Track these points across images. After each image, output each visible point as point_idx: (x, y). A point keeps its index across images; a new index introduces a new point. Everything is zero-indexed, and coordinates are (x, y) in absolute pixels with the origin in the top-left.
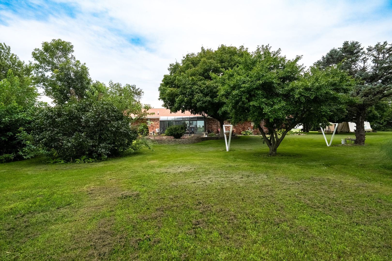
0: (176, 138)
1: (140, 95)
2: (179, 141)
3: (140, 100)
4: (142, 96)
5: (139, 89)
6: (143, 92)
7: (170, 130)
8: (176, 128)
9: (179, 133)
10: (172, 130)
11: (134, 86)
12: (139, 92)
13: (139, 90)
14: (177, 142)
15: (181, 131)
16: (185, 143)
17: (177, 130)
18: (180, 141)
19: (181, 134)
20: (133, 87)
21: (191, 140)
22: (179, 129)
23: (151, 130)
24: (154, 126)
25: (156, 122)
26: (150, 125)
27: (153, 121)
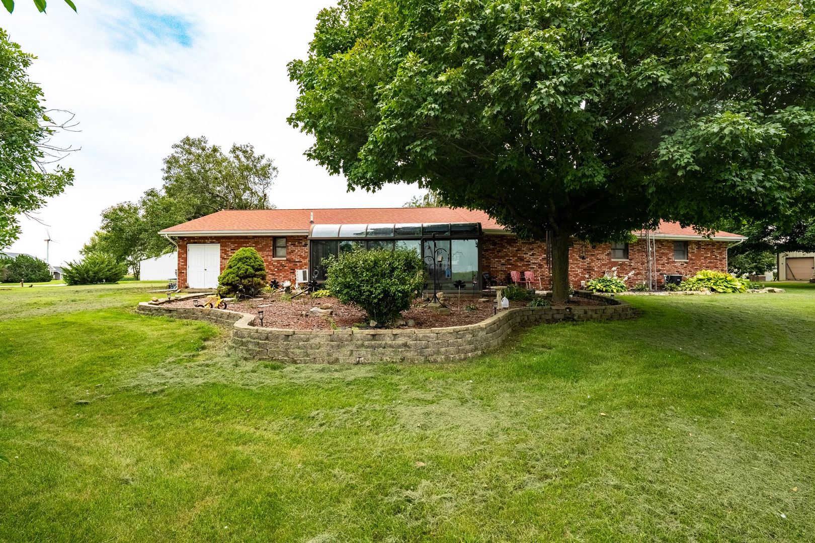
0: (382, 325)
1: (269, 177)
2: (400, 341)
3: (266, 192)
4: (273, 180)
5: (262, 157)
6: (274, 169)
7: (345, 276)
8: (376, 263)
9: (393, 289)
10: (356, 275)
11: (248, 149)
12: (263, 169)
13: (264, 162)
14: (389, 350)
15: (403, 282)
16: (438, 353)
17: (383, 275)
18: (405, 345)
19: (405, 294)
20: (245, 152)
21: (469, 337)
22: (393, 270)
23: (287, 274)
24: (298, 262)
25: (303, 249)
26: (285, 259)
27: (294, 245)
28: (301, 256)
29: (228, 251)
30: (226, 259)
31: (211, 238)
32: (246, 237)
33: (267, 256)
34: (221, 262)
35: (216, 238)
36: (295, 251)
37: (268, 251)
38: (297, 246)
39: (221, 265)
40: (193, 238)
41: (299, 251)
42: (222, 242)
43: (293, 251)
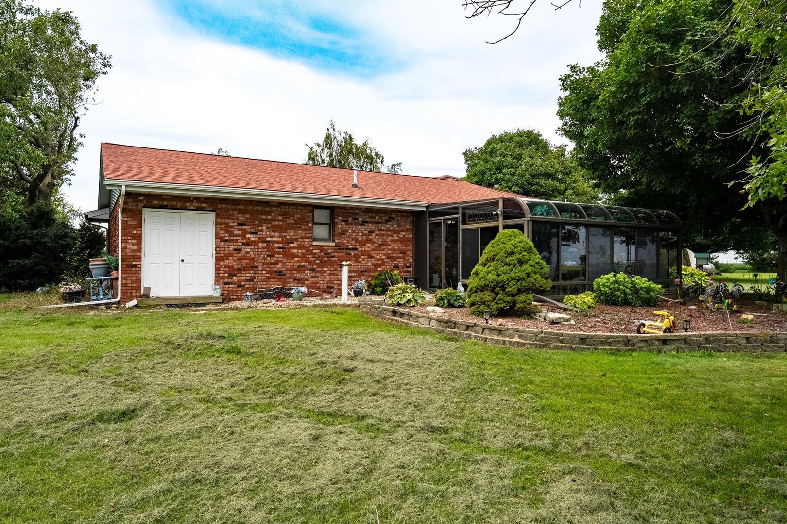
23: (336, 269)
24: (352, 249)
25: (359, 229)
26: (333, 244)
27: (346, 221)
28: (356, 240)
29: (232, 227)
30: (227, 241)
31: (198, 199)
32: (266, 203)
33: (303, 238)
34: (217, 246)
35: (207, 200)
36: (347, 231)
37: (305, 230)
38: (351, 224)
39: (217, 252)
40: (159, 197)
41: (353, 232)
42: (220, 209)
43: (344, 232)
